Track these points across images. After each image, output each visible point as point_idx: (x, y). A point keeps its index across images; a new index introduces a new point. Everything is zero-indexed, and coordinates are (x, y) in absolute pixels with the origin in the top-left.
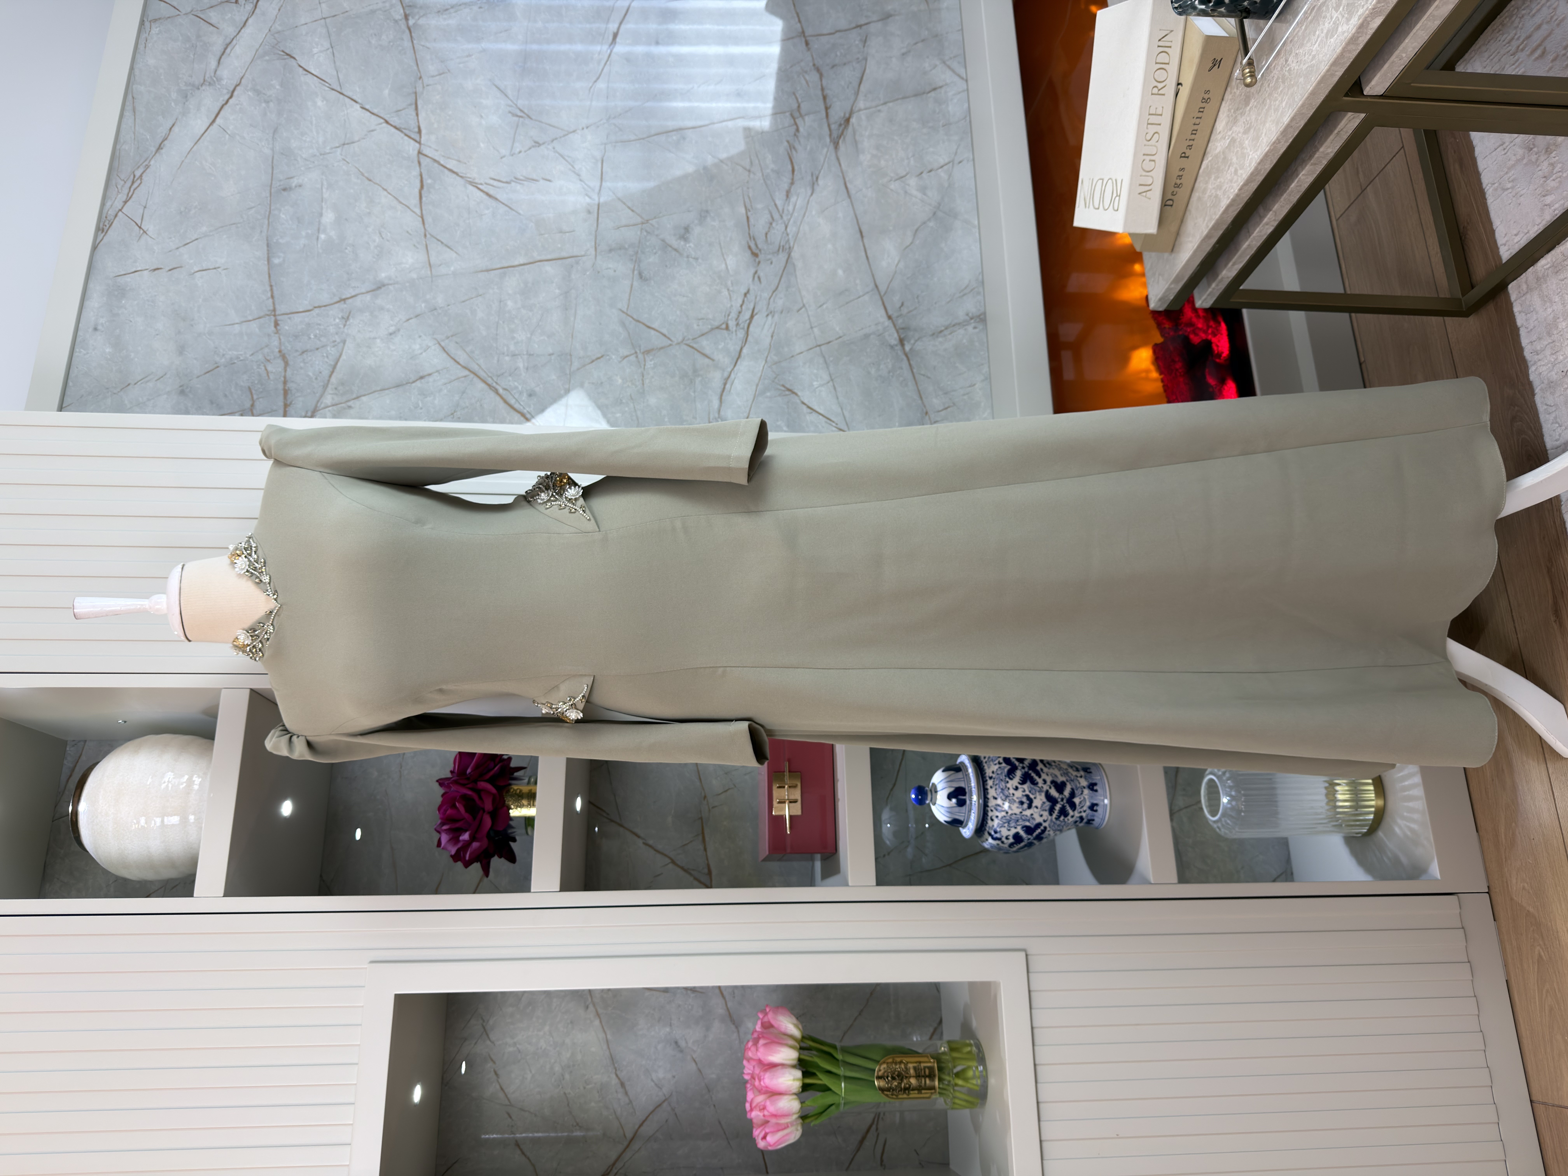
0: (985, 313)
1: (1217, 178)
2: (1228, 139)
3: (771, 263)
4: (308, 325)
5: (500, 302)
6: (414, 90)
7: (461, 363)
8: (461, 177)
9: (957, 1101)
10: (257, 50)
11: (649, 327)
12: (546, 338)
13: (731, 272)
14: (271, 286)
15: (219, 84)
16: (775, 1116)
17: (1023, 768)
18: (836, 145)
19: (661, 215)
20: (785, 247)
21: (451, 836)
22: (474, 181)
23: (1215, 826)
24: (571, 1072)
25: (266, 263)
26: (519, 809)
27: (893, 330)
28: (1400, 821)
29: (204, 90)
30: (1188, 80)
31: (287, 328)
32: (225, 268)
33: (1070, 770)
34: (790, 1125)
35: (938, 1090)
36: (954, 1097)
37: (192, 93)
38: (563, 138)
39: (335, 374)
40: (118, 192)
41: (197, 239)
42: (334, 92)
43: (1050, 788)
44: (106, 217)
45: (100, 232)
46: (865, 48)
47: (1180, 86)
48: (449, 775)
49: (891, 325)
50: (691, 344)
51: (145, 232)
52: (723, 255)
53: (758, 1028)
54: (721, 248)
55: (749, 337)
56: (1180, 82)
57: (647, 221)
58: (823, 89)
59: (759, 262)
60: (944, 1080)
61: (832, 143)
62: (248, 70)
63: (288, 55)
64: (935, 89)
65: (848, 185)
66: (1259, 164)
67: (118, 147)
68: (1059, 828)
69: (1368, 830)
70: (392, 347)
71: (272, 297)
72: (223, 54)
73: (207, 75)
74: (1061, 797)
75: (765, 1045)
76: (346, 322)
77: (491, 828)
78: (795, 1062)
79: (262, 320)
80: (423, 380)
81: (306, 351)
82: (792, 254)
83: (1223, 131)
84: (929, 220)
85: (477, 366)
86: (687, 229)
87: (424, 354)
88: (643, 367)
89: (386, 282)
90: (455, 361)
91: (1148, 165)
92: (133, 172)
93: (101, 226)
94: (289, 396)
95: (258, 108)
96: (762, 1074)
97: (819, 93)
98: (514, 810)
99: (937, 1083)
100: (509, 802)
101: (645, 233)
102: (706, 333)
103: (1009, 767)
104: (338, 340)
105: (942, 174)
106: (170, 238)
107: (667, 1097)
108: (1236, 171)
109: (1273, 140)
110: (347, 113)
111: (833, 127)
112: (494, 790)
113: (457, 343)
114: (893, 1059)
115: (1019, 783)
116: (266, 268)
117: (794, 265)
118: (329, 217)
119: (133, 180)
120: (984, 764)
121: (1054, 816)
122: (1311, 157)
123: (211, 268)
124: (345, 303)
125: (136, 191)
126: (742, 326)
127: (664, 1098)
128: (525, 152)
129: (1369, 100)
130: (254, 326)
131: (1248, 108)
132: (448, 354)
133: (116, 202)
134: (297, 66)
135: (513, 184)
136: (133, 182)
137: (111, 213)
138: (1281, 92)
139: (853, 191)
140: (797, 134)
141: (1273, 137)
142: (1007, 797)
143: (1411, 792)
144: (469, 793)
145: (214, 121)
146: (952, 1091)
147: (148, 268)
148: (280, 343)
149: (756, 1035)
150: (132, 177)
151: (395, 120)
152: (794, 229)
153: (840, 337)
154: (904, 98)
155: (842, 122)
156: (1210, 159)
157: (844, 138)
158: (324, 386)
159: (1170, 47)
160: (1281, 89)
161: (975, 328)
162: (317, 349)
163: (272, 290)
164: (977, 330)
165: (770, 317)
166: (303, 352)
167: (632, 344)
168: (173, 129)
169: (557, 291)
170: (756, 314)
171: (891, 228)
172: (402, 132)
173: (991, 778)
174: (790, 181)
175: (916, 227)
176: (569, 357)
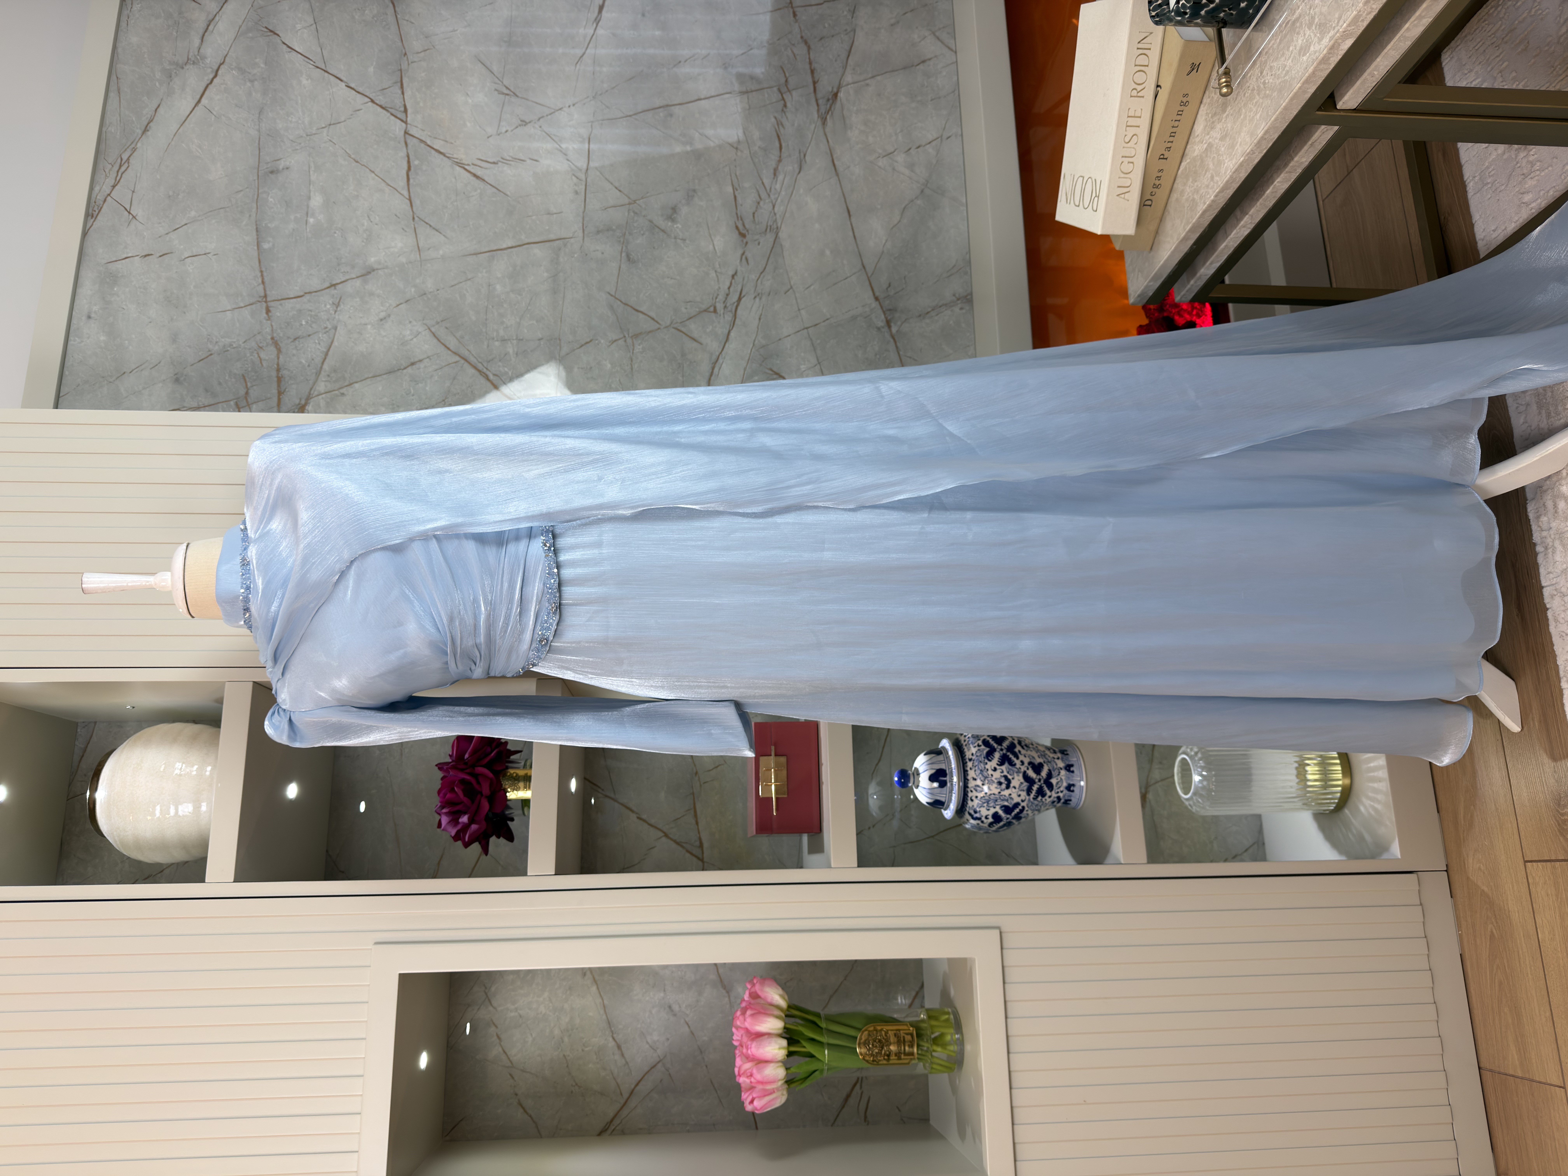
0: (971, 294)
1: (1195, 181)
2: (1205, 143)
3: (759, 244)
4: (300, 311)
5: (489, 286)
6: (399, 68)
7: (451, 348)
8: (448, 157)
9: (935, 1066)
10: (240, 27)
11: (637, 311)
12: (535, 322)
13: (719, 254)
14: (261, 272)
15: (203, 63)
16: (762, 1083)
17: (1002, 750)
18: (824, 121)
19: (648, 195)
20: (772, 227)
21: (451, 818)
22: (461, 162)
23: (1187, 803)
24: (570, 1036)
25: (256, 248)
26: (515, 792)
27: (880, 312)
28: (1364, 800)
29: (188, 69)
30: (1167, 83)
31: (278, 314)
32: (216, 253)
33: (1047, 752)
34: (776, 1091)
35: (916, 1056)
36: (932, 1063)
37: (176, 73)
38: (549, 117)
39: (327, 360)
40: (106, 176)
41: (186, 224)
42: (318, 69)
43: (1028, 769)
44: (95, 202)
45: (90, 217)
46: (853, 19)
47: (1159, 89)
48: (448, 760)
49: (879, 307)
50: (679, 328)
51: (134, 217)
52: (710, 236)
53: (746, 997)
54: (709, 229)
55: (737, 320)
56: (1159, 84)
57: (634, 201)
58: (810, 63)
59: (747, 243)
60: (923, 1046)
61: (819, 119)
62: (232, 48)
63: (271, 31)
64: (924, 62)
65: (836, 162)
66: (1234, 172)
67: (104, 129)
68: (1037, 808)
69: (1335, 807)
70: (383, 333)
71: (263, 282)
72: (206, 31)
73: (191, 54)
74: (1038, 777)
75: (752, 1015)
76: (337, 308)
77: (490, 810)
78: (780, 1031)
79: (253, 306)
80: (414, 366)
81: (298, 338)
82: (780, 234)
83: (1202, 135)
84: (917, 198)
85: (467, 352)
86: (674, 209)
87: (415, 340)
88: (631, 351)
89: (376, 266)
90: (446, 346)
91: (1127, 167)
92: (121, 155)
93: (91, 211)
94: (283, 383)
95: (242, 87)
96: (749, 1043)
97: (808, 67)
98: (511, 793)
99: (915, 1050)
100: (506, 784)
101: (632, 214)
102: (695, 316)
103: (988, 749)
104: (330, 327)
105: (930, 150)
106: (160, 223)
107: (662, 1058)
108: (1212, 178)
109: (1248, 151)
110: (333, 92)
111: (820, 102)
112: (491, 775)
113: (447, 328)
114: (874, 1028)
115: (997, 764)
116: (256, 254)
117: (781, 245)
118: (317, 201)
119: (121, 163)
120: (964, 747)
121: (1032, 796)
122: (1286, 165)
123: (201, 253)
124: (335, 289)
125: (124, 175)
126: (729, 309)
127: (658, 1060)
128: (512, 131)
129: (1342, 113)
130: (246, 312)
131: (1225, 115)
132: (438, 340)
133: (104, 187)
134: (280, 42)
135: (500, 164)
136: (120, 166)
137: (100, 198)
138: (1256, 103)
139: (840, 169)
140: (785, 109)
141: (1248, 148)
142: (986, 778)
143: (1376, 774)
144: (467, 777)
145: (199, 101)
146: (930, 1057)
147: (138, 254)
148: (272, 330)
149: (744, 1005)
150: (119, 160)
151: (380, 99)
152: (782, 208)
153: (828, 319)
154: (893, 71)
155: (830, 97)
156: (1188, 161)
157: (832, 114)
158: (316, 374)
159: (1150, 49)
160: (1255, 100)
161: (961, 309)
162: (309, 336)
163: (262, 275)
164: (964, 311)
165: (757, 299)
166: (295, 339)
167: (621, 328)
168: (158, 110)
169: (546, 275)
170: (744, 296)
171: (879, 207)
172: (388, 111)
173: (970, 760)
174: (777, 159)
175: (903, 206)
176: (558, 341)
